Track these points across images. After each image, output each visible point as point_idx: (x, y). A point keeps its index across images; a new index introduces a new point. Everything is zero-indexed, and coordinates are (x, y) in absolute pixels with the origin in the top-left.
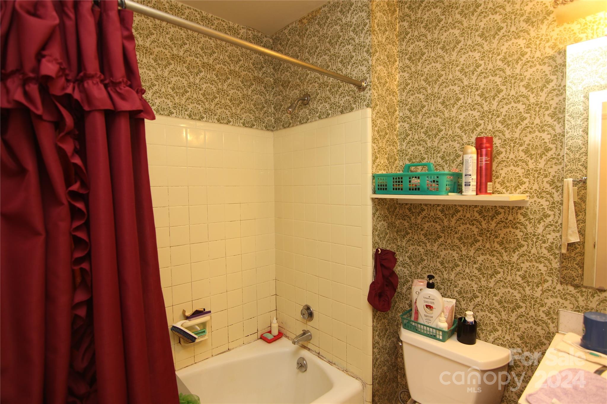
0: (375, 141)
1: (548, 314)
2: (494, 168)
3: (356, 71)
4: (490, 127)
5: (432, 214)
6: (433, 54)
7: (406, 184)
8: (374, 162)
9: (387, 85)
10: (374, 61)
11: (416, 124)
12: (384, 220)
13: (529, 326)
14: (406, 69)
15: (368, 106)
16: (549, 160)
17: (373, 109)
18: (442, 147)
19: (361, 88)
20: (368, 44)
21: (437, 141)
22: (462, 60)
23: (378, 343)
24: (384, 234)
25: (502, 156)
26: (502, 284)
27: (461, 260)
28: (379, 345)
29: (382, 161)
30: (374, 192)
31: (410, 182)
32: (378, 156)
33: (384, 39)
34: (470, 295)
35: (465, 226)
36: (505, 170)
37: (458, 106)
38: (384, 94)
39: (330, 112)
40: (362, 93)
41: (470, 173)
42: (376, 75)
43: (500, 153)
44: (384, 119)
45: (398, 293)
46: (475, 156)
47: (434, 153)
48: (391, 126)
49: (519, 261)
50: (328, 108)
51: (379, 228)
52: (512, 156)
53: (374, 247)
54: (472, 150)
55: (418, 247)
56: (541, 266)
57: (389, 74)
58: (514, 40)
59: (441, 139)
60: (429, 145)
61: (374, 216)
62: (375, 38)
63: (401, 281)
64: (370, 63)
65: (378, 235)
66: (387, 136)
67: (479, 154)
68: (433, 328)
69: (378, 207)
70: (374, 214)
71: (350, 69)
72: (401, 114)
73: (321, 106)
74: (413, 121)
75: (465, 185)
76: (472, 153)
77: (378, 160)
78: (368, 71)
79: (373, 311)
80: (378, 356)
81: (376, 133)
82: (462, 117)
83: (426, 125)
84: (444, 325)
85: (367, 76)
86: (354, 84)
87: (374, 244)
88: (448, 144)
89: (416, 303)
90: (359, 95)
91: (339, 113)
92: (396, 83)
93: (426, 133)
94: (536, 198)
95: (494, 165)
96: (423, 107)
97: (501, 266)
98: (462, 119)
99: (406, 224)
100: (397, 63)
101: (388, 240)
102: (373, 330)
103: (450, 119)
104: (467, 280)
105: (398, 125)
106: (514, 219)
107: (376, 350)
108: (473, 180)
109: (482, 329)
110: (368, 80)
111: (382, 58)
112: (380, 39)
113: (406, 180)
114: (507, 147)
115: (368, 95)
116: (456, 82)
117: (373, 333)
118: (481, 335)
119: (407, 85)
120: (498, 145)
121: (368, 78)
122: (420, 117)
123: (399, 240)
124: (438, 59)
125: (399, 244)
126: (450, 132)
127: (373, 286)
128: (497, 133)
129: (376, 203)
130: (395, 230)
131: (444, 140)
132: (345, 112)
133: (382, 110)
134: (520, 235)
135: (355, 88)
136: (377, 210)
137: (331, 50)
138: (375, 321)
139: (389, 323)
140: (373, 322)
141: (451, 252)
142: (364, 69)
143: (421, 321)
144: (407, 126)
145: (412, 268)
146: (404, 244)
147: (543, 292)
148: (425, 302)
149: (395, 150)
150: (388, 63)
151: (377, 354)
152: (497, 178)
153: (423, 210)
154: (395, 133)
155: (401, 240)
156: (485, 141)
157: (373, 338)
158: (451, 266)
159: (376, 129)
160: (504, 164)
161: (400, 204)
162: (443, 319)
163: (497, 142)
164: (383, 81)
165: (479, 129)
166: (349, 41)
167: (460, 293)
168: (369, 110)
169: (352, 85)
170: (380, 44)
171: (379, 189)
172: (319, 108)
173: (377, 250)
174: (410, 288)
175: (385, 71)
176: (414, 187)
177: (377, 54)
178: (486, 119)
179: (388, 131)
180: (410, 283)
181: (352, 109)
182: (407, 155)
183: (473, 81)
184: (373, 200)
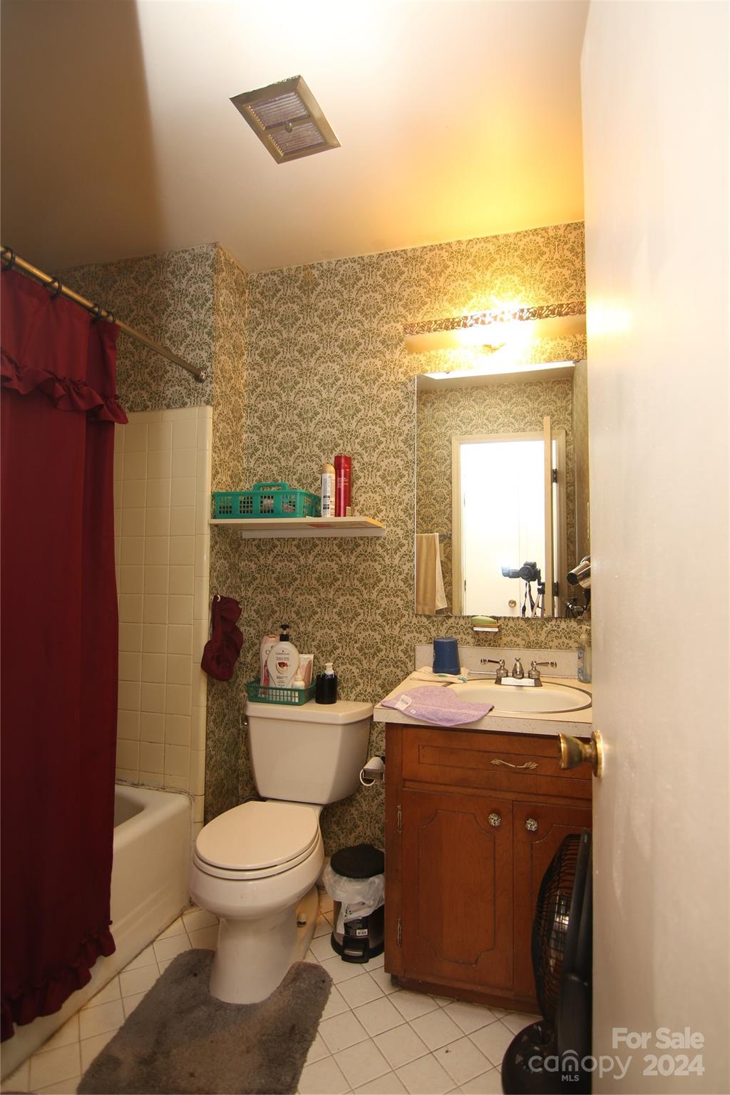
0: (217, 450)
1: (405, 652)
2: (353, 493)
3: (191, 355)
4: (349, 449)
5: (286, 550)
6: (288, 356)
7: (256, 506)
8: (214, 477)
9: (233, 381)
10: (218, 348)
11: (268, 437)
12: (225, 559)
13: (389, 670)
14: (256, 367)
15: (208, 403)
16: (402, 487)
17: (215, 408)
18: (298, 467)
19: (198, 379)
20: (210, 324)
21: (292, 459)
22: (321, 369)
23: (213, 732)
24: (224, 577)
25: (361, 481)
26: (363, 626)
27: (319, 605)
28: (215, 736)
29: (224, 478)
30: (214, 517)
31: (262, 502)
32: (220, 470)
33: (230, 325)
34: (329, 648)
35: (324, 563)
36: (364, 496)
37: (316, 421)
38: (228, 392)
39: (149, 404)
40: (200, 385)
41: (328, 494)
42: (220, 366)
43: (359, 478)
44: (228, 424)
45: (241, 663)
46: (333, 476)
47: (289, 475)
48: (236, 435)
49: (379, 598)
50: (145, 398)
51: (218, 568)
52: (370, 482)
53: (211, 593)
54: (331, 469)
55: (268, 596)
56: (398, 600)
57: (235, 369)
58: (371, 359)
59: (297, 458)
60: (283, 464)
61: (213, 550)
62: (219, 319)
63: (246, 645)
64: (213, 349)
65: (217, 578)
66: (231, 447)
67: (338, 475)
68: (288, 690)
69: (218, 539)
70: (212, 547)
71: (183, 351)
72: (249, 422)
73: (134, 393)
74: (264, 432)
75: (324, 508)
76: (331, 472)
77: (219, 476)
78: (210, 358)
79: (208, 685)
80: (213, 753)
81: (217, 440)
82: (320, 434)
83: (280, 440)
84: (300, 684)
85: (208, 364)
86: (189, 371)
87: (212, 588)
88: (305, 465)
89: (266, 665)
90: (196, 387)
91: (164, 407)
92: (243, 381)
93: (279, 449)
94: (392, 527)
95: (354, 490)
96: (277, 417)
97: (361, 607)
98: (321, 437)
99: (253, 566)
100: (245, 357)
101: (229, 587)
102: (208, 712)
103: (307, 435)
104: (327, 630)
105: (245, 436)
106: (373, 551)
107: (210, 743)
108: (331, 502)
109: (343, 688)
110: (209, 370)
111: (227, 346)
112: (225, 322)
113: (257, 501)
114: (366, 471)
115: (208, 389)
116: (314, 393)
117: (207, 717)
118: (342, 695)
119: (258, 386)
120: (357, 468)
121: (209, 368)
122: (273, 428)
123: (243, 589)
124: (295, 363)
125: (243, 595)
126: (307, 451)
127: (208, 647)
128: (356, 456)
129: (215, 533)
130: (239, 574)
131: (301, 459)
132: (173, 407)
133: (225, 412)
134: (379, 567)
135: (190, 377)
136: (216, 543)
137: (155, 320)
138: (210, 698)
139: (228, 705)
140: (208, 700)
141: (308, 597)
142: (204, 355)
143: (272, 685)
144: (256, 438)
145: (260, 625)
146: (249, 594)
147: (401, 628)
148: (278, 659)
149: (240, 468)
150: (234, 355)
151: (211, 749)
152: (356, 505)
153: (275, 546)
154: (241, 445)
155: (246, 589)
156: (343, 460)
157: (207, 724)
158: (308, 614)
159: (218, 434)
160: (363, 490)
161: (245, 539)
162: (300, 676)
163: (356, 465)
164: (228, 375)
165: (338, 450)
166: (182, 315)
167: (318, 647)
168: (210, 409)
169: (185, 372)
170: (225, 328)
171: (220, 512)
172: (131, 396)
173: (216, 598)
174: (257, 654)
175: (230, 364)
176: (267, 509)
177: (222, 340)
178: (345, 439)
179: (232, 441)
180: (258, 646)
181: (184, 404)
182: (255, 475)
183: (332, 395)
184: (213, 527)
